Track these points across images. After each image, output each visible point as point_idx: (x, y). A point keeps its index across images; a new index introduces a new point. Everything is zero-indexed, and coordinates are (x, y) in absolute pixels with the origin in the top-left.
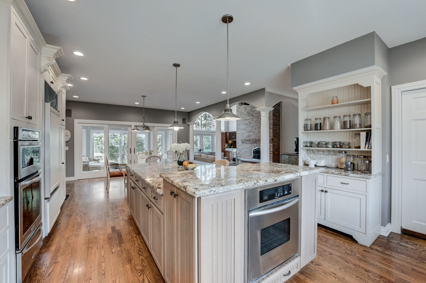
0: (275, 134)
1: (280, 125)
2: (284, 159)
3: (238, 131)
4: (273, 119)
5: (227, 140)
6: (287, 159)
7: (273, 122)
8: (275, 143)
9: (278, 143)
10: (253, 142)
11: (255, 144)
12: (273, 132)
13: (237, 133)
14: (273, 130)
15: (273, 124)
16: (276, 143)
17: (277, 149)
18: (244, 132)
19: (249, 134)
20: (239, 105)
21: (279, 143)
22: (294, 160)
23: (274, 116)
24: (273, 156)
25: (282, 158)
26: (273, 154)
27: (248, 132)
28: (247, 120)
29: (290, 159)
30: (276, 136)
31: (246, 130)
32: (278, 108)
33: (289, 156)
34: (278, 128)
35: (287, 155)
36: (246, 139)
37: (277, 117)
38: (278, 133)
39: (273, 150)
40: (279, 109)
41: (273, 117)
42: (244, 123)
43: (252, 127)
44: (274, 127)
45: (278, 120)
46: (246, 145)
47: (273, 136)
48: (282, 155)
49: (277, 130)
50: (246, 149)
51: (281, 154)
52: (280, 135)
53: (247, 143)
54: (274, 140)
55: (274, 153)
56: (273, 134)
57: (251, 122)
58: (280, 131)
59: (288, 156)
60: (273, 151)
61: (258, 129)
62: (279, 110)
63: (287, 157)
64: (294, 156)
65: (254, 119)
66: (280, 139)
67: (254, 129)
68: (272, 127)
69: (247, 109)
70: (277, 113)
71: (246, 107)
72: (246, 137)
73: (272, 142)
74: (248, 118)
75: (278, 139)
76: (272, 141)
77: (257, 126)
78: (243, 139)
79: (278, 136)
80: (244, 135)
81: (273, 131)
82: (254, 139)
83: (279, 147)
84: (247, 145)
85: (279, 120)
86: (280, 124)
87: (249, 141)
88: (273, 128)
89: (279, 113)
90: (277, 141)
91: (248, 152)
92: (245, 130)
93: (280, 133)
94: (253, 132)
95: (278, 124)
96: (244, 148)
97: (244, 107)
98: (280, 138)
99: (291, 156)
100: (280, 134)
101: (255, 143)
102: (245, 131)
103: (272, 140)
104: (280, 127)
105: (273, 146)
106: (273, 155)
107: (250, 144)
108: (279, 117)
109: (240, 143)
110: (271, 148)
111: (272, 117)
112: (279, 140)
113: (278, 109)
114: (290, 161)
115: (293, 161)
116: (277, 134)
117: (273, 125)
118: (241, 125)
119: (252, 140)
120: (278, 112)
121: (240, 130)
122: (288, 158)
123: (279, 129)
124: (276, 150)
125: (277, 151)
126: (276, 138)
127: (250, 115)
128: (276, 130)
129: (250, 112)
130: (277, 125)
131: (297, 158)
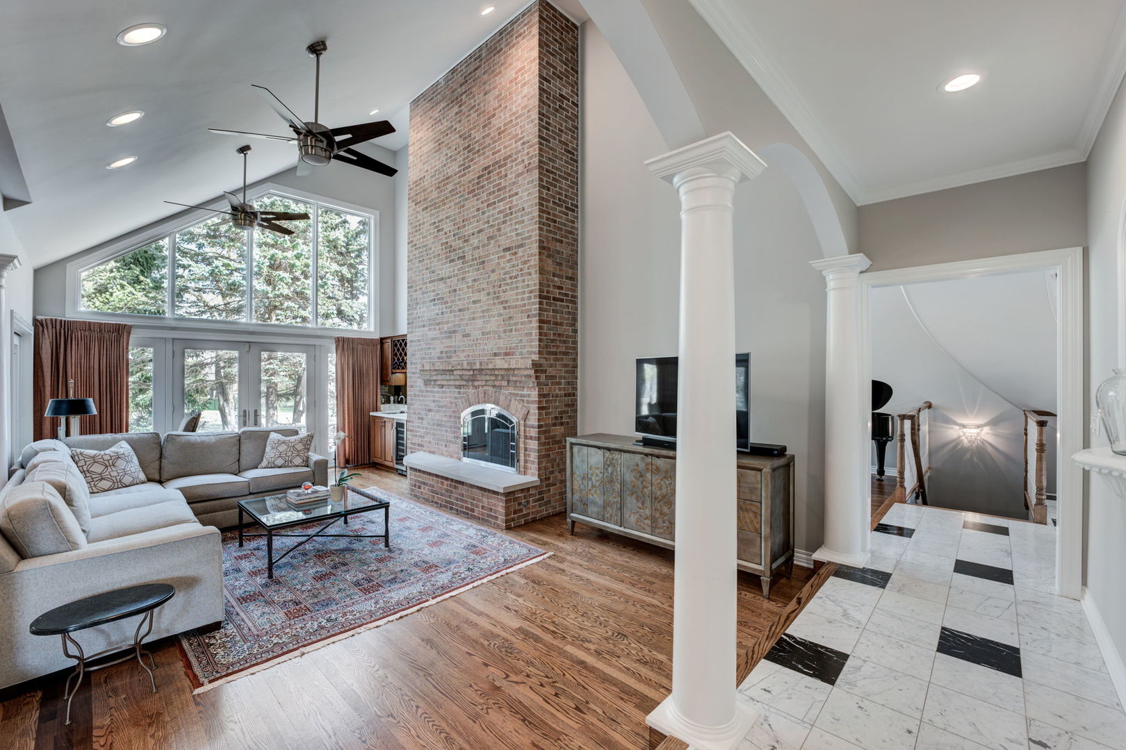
0: (553, 341)
1: (575, 303)
2: (585, 467)
3: (412, 332)
4: (542, 271)
5: (387, 370)
6: (598, 468)
7: (541, 284)
8: (552, 383)
9: (569, 383)
10: (462, 380)
11: (471, 391)
12: (540, 334)
13: (409, 339)
14: (541, 321)
15: (541, 291)
16: (559, 383)
17: (561, 413)
18: (431, 334)
19: (447, 342)
20: (307, 153)
21: (573, 384)
22: (629, 477)
23: (549, 256)
24: (539, 451)
25: (577, 461)
26: (539, 439)
27: (446, 332)
28: (442, 279)
29: (610, 470)
30: (555, 353)
31: (439, 324)
32: (567, 220)
33: (608, 454)
34: (569, 313)
35: (599, 448)
36: (439, 366)
37: (564, 264)
38: (567, 336)
39: (539, 420)
40: (572, 227)
41: (541, 260)
42: (432, 296)
43: (460, 310)
44: (546, 310)
45: (567, 278)
46: (438, 392)
47: (540, 353)
48: (576, 449)
49: (561, 324)
50: (438, 411)
51: (572, 444)
52: (575, 349)
53: (442, 386)
54: (545, 371)
55: (545, 432)
56: (540, 340)
57: (455, 291)
58: (575, 331)
59: (600, 452)
60: (540, 426)
61: (480, 317)
62: (571, 233)
63: (596, 457)
64: (627, 455)
65: (468, 272)
66: (576, 367)
67: (470, 319)
68: (538, 306)
69: (442, 229)
70: (561, 242)
71: (439, 222)
72: (439, 358)
73: (533, 379)
74: (445, 270)
75: (566, 366)
76: (537, 378)
77: (478, 305)
78: (427, 368)
79: (566, 354)
80: (434, 349)
81: (540, 328)
82: (465, 366)
83: (573, 405)
84: (443, 392)
85: (573, 278)
86: (576, 297)
87: (448, 377)
88: (540, 315)
89: (573, 245)
90: (561, 377)
91: (448, 424)
92: (437, 327)
93: (579, 339)
94: (463, 336)
95: (566, 295)
96: (432, 406)
97: (435, 223)
98: (575, 360)
99: (617, 455)
100: (575, 343)
101: (470, 383)
102: (435, 329)
103: (536, 371)
104: (577, 309)
105: (540, 402)
106: (540, 444)
107: (453, 389)
108: (574, 265)
109: (420, 383)
110: (532, 411)
111: (537, 257)
112: (573, 370)
113: (565, 225)
114: (611, 481)
115: (623, 483)
116: (565, 342)
117: (540, 297)
118: (424, 302)
119: (459, 373)
120: (567, 237)
121: (419, 327)
122: (601, 465)
123: (575, 320)
124: (556, 418)
125: (562, 424)
126: (556, 360)
127: (453, 256)
128: (556, 323)
129: (453, 244)
130: (562, 300)
131: (642, 466)
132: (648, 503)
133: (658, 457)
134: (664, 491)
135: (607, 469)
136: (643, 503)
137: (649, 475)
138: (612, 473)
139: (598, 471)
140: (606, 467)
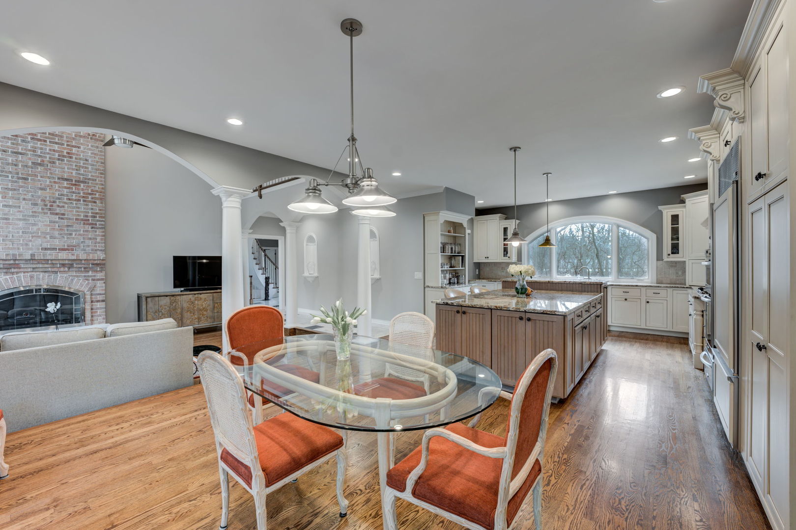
6: (166, 305)
29: (174, 304)
35: (167, 296)
48: (149, 299)
51: (147, 298)
63: (165, 301)
64: (185, 296)
99: (178, 297)
110: (98, 285)
122: (168, 304)
131: (193, 299)
132: (196, 313)
133: (201, 294)
134: (204, 306)
135: (172, 305)
136: (194, 314)
137: (196, 302)
138: (175, 306)
139: (166, 307)
140: (172, 303)
